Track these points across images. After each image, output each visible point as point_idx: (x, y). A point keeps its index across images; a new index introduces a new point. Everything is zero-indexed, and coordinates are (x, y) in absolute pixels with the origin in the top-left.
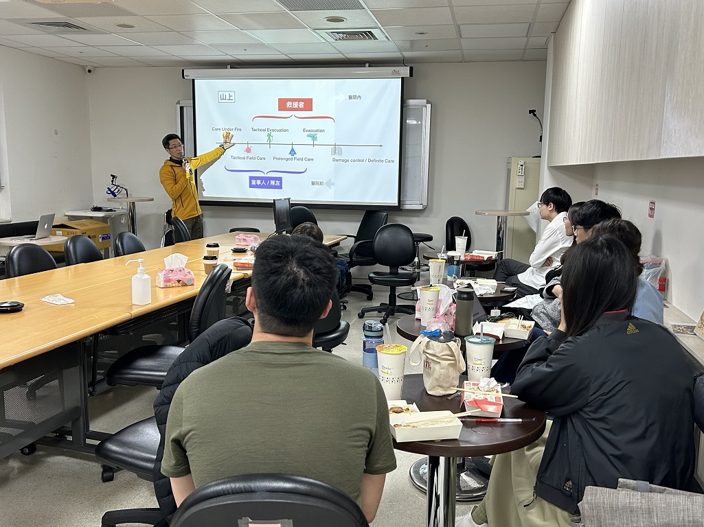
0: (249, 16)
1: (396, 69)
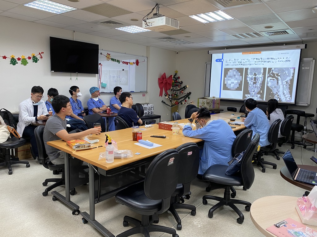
1: (298, 45)
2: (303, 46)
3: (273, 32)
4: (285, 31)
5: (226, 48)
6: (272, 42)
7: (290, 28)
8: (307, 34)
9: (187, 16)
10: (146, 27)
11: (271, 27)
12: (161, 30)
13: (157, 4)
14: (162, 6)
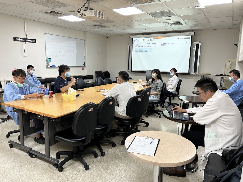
0: (144, 20)
1: (190, 33)
2: (193, 33)
3: (172, 23)
4: (180, 22)
5: (142, 34)
6: (173, 30)
7: (182, 20)
8: (195, 25)
9: (111, 10)
10: (80, 17)
11: (170, 20)
12: (92, 19)
13: (88, 1)
14: (92, 2)
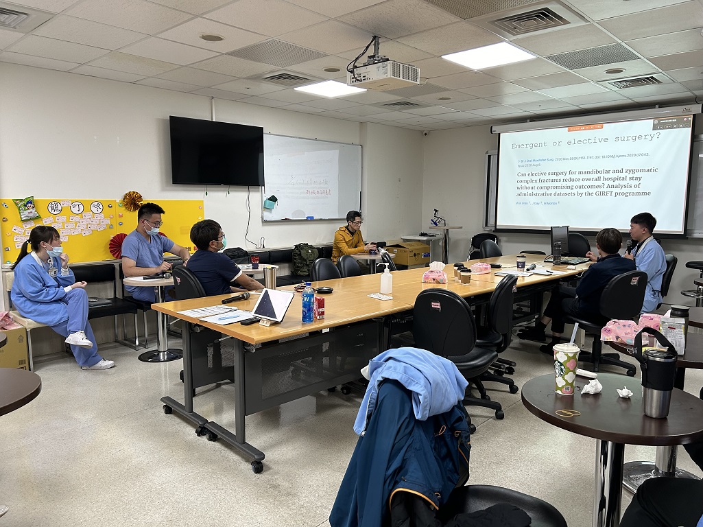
2: (697, 109)
3: (626, 81)
5: (528, 121)
6: (628, 101)
7: (661, 71)
9: (438, 57)
11: (619, 71)
12: (385, 87)
13: (375, 37)
14: (384, 40)
